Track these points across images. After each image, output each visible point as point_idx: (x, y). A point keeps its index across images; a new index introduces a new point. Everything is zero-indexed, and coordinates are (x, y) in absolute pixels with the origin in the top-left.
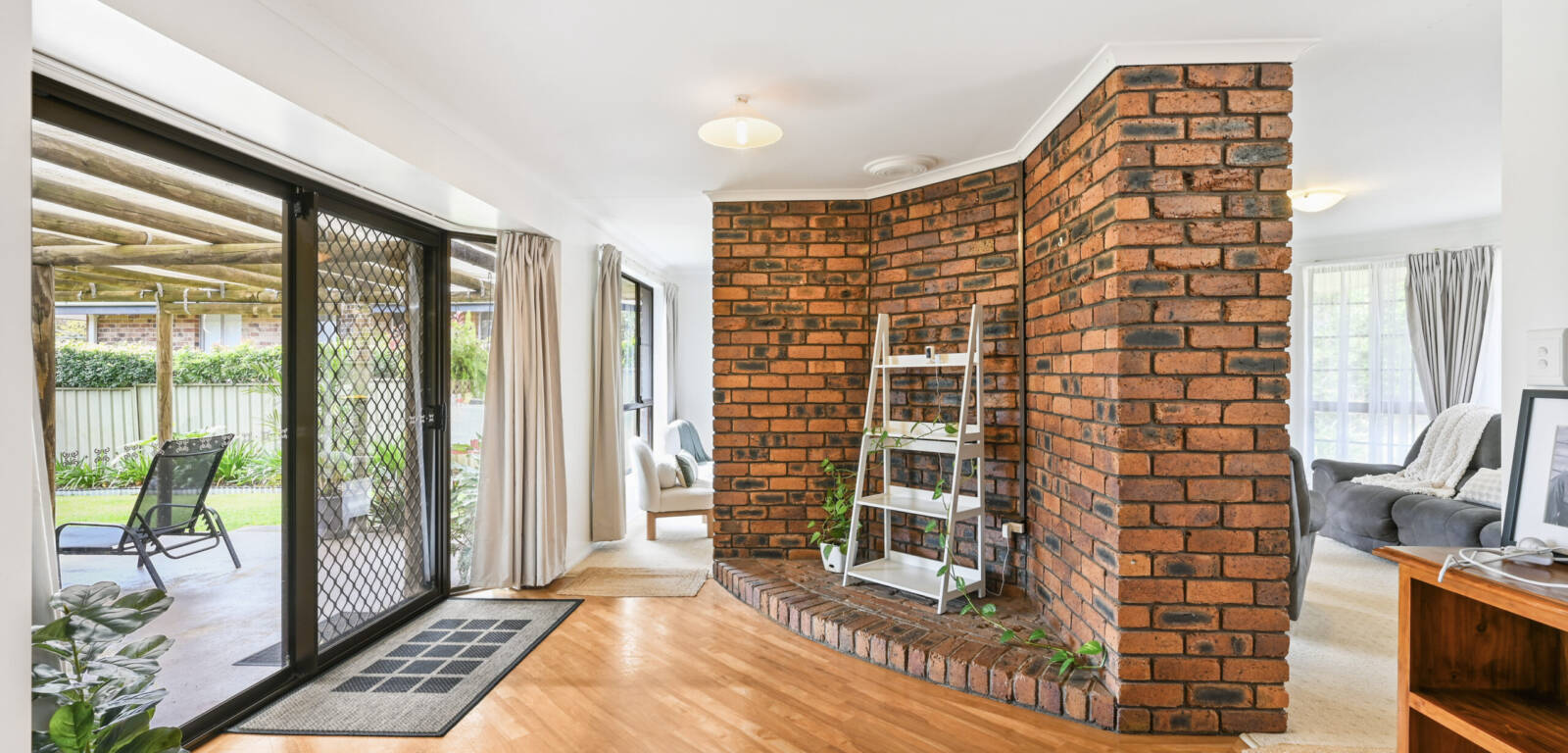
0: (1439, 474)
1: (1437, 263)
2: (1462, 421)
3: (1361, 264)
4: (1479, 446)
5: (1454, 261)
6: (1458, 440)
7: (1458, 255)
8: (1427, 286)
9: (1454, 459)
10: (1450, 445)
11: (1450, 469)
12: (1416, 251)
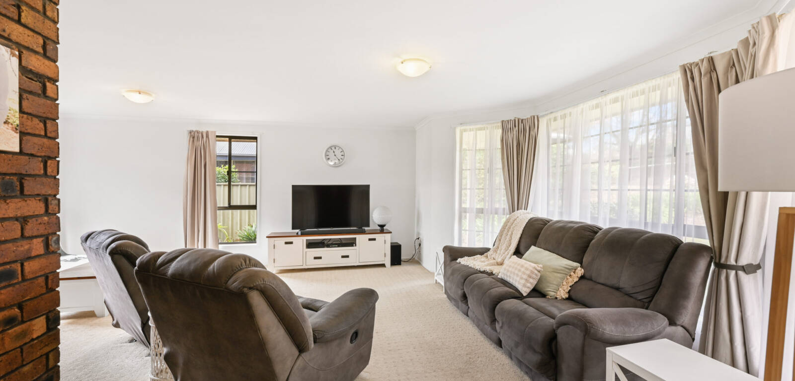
0: (502, 256)
1: (515, 126)
2: (515, 222)
3: (482, 126)
4: (521, 238)
5: (522, 124)
6: (512, 233)
7: (524, 121)
8: (510, 139)
9: (510, 246)
10: (508, 236)
11: (506, 253)
12: (506, 119)
